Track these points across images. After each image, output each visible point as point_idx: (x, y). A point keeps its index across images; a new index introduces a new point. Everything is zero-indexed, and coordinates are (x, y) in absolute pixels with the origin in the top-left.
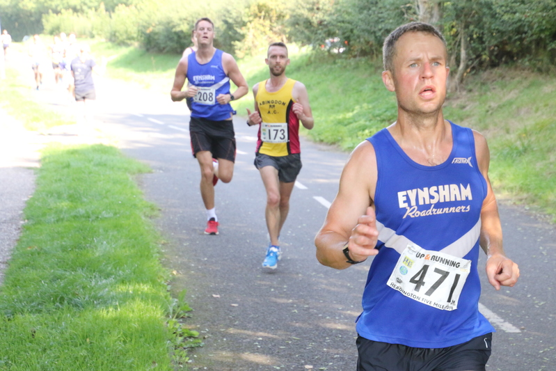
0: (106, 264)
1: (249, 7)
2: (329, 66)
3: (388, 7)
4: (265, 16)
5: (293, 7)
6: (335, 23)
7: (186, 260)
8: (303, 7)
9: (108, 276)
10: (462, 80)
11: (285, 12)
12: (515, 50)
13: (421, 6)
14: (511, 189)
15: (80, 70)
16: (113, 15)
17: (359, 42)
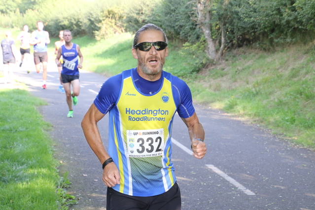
0: (22, 157)
1: (103, 12)
3: (181, 13)
4: (112, 17)
5: (128, 12)
6: (151, 21)
7: (67, 155)
8: (134, 12)
9: (23, 164)
10: (222, 54)
11: (123, 15)
12: (251, 38)
13: (199, 13)
14: (250, 115)
15: (6, 46)
16: (24, 15)
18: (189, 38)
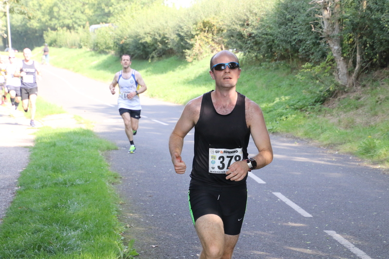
1: (196, 24)
2: (256, 68)
3: (301, 22)
4: (208, 31)
5: (229, 24)
6: (260, 35)
8: (236, 24)
11: (223, 27)
13: (325, 22)
17: (279, 49)
18: (312, 57)
